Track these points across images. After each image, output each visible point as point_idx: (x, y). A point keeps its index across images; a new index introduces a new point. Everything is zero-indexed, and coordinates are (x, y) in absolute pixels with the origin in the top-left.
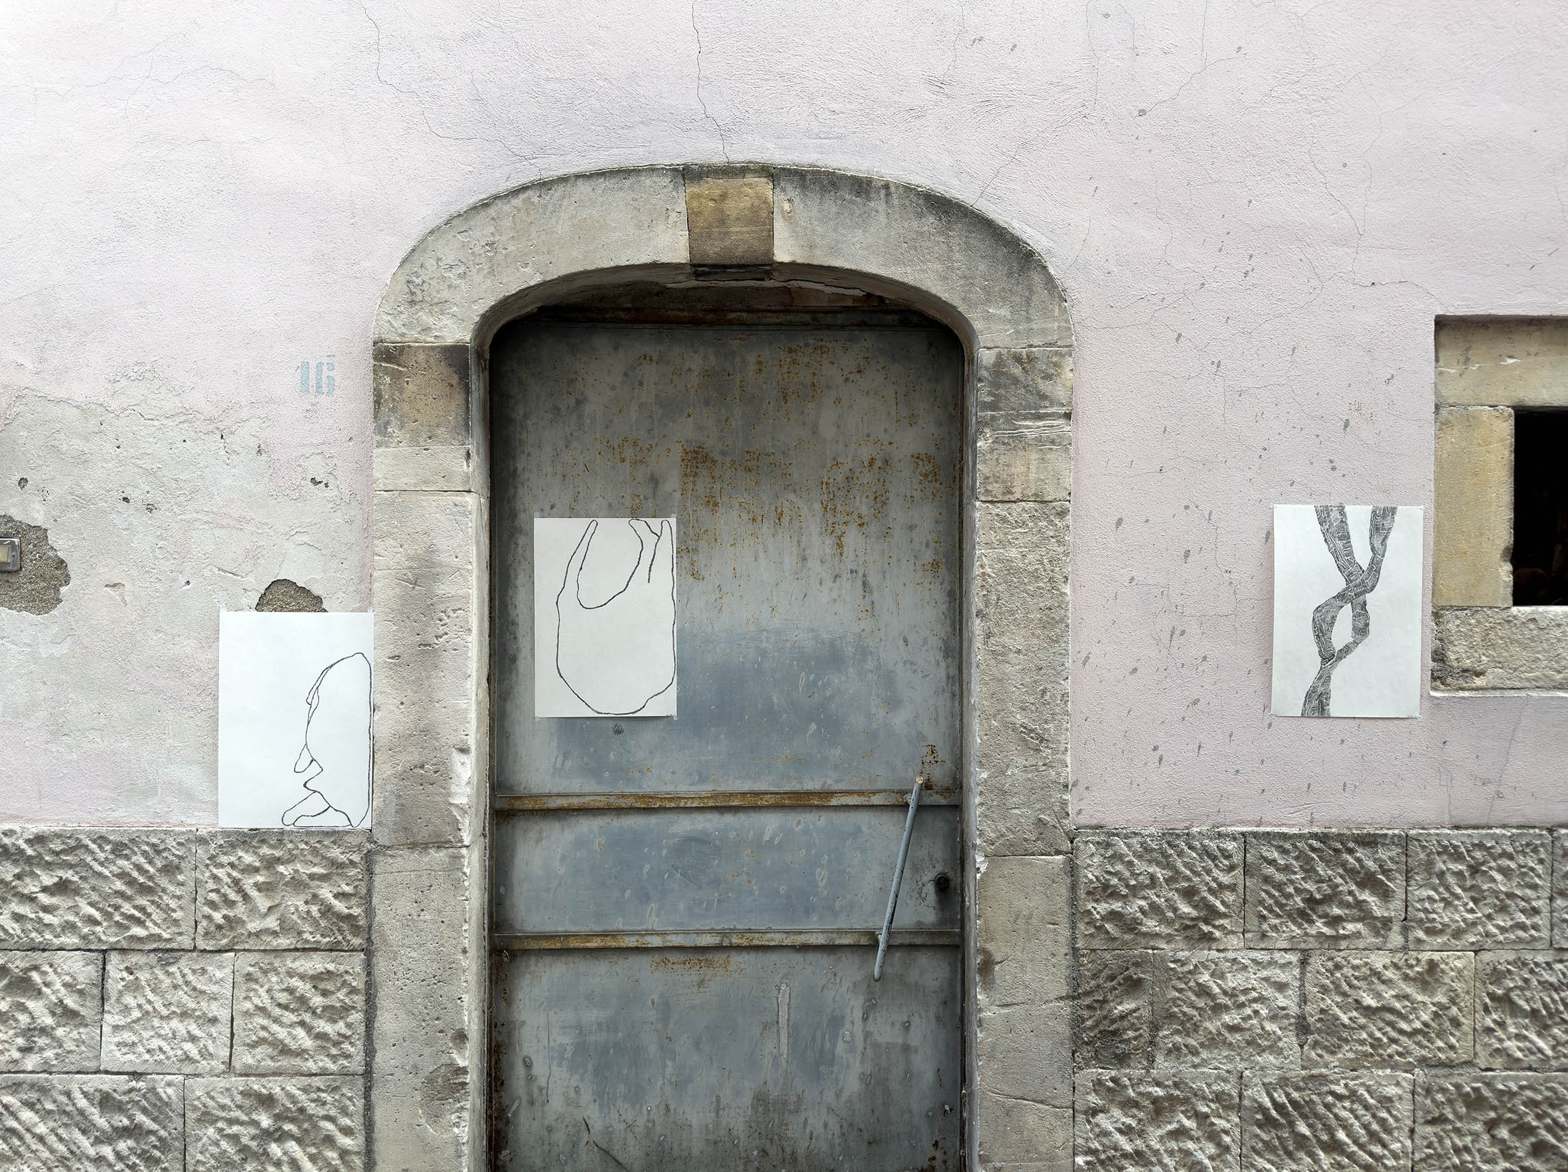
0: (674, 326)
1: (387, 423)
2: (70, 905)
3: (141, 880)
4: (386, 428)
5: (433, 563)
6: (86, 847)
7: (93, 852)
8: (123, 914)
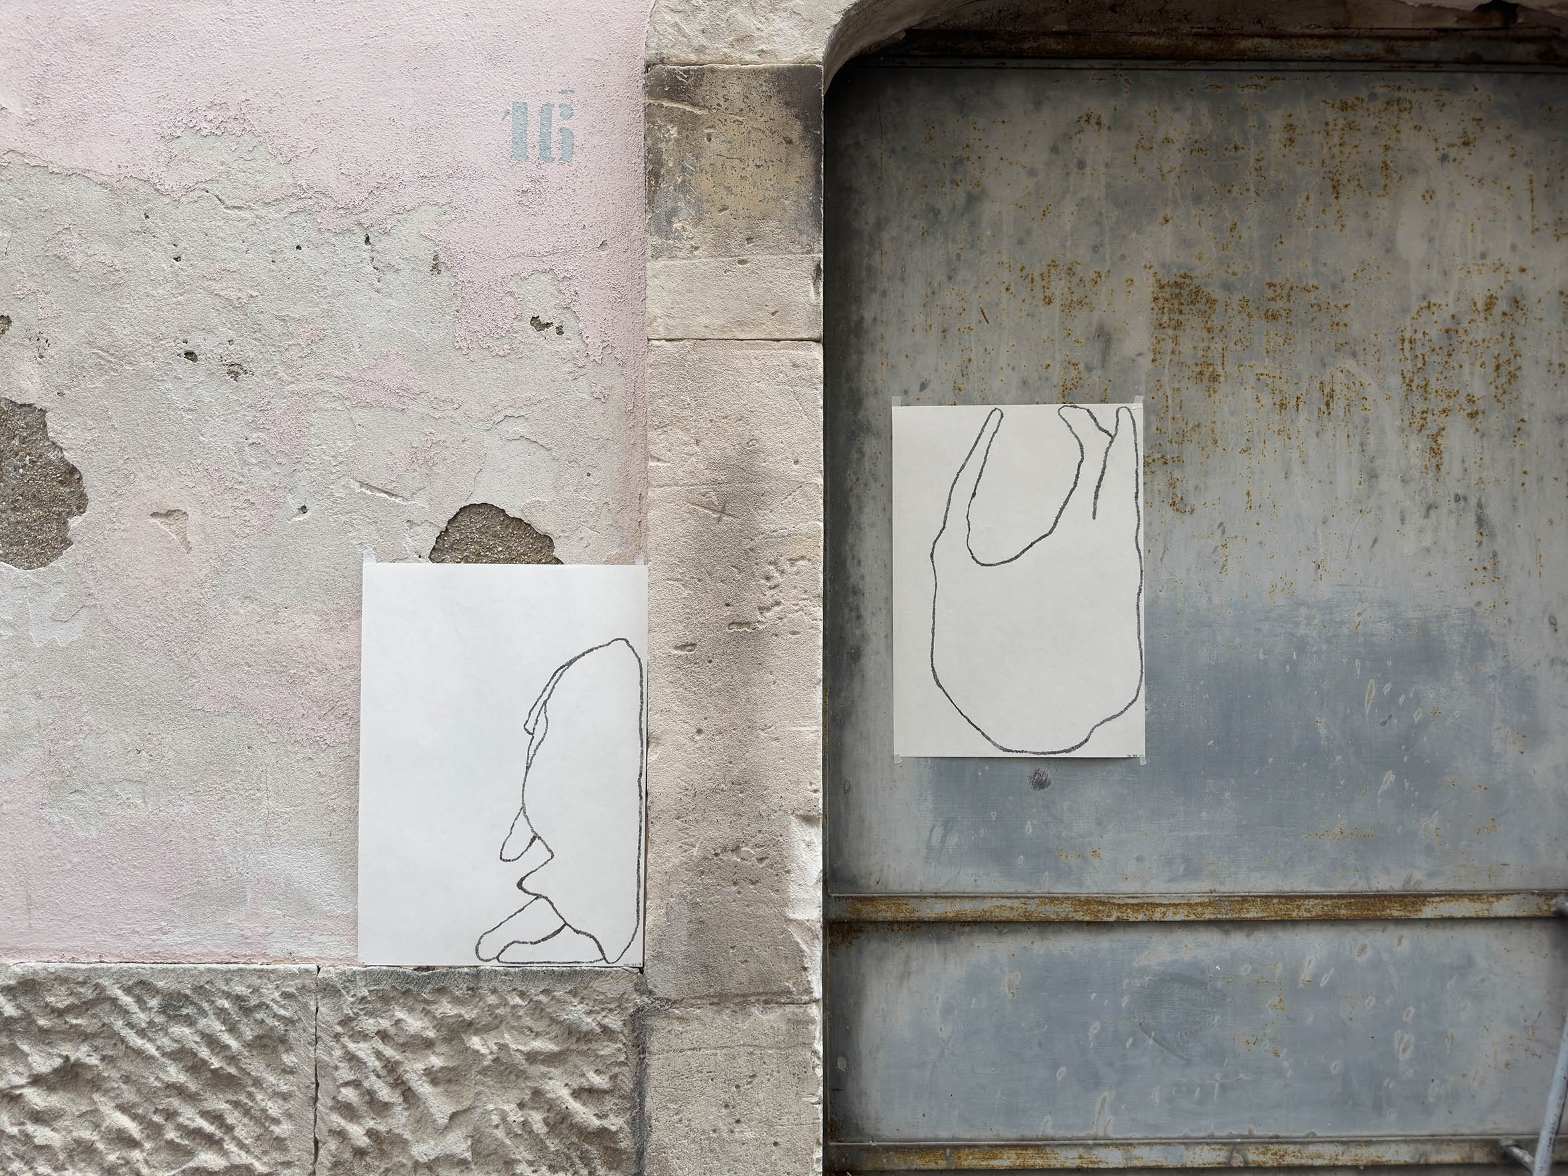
0: (1142, 64)
1: (673, 213)
2: (84, 1109)
3: (216, 1063)
4: (670, 223)
5: (756, 474)
6: (114, 1001)
7: (127, 1012)
8: (180, 1127)
